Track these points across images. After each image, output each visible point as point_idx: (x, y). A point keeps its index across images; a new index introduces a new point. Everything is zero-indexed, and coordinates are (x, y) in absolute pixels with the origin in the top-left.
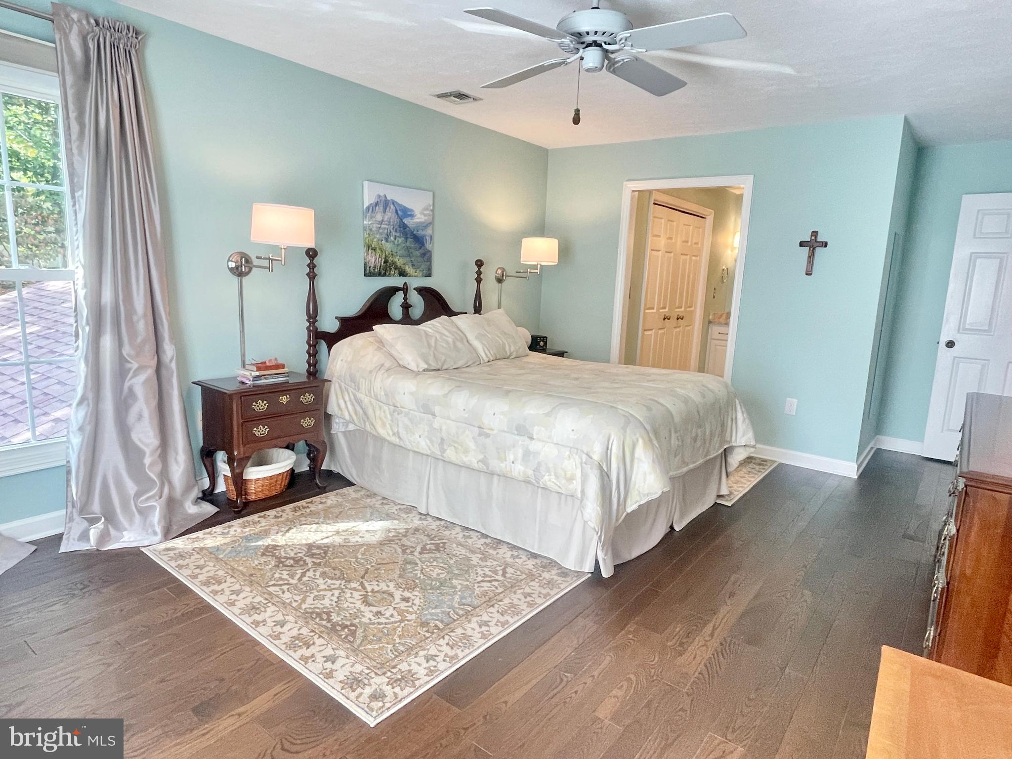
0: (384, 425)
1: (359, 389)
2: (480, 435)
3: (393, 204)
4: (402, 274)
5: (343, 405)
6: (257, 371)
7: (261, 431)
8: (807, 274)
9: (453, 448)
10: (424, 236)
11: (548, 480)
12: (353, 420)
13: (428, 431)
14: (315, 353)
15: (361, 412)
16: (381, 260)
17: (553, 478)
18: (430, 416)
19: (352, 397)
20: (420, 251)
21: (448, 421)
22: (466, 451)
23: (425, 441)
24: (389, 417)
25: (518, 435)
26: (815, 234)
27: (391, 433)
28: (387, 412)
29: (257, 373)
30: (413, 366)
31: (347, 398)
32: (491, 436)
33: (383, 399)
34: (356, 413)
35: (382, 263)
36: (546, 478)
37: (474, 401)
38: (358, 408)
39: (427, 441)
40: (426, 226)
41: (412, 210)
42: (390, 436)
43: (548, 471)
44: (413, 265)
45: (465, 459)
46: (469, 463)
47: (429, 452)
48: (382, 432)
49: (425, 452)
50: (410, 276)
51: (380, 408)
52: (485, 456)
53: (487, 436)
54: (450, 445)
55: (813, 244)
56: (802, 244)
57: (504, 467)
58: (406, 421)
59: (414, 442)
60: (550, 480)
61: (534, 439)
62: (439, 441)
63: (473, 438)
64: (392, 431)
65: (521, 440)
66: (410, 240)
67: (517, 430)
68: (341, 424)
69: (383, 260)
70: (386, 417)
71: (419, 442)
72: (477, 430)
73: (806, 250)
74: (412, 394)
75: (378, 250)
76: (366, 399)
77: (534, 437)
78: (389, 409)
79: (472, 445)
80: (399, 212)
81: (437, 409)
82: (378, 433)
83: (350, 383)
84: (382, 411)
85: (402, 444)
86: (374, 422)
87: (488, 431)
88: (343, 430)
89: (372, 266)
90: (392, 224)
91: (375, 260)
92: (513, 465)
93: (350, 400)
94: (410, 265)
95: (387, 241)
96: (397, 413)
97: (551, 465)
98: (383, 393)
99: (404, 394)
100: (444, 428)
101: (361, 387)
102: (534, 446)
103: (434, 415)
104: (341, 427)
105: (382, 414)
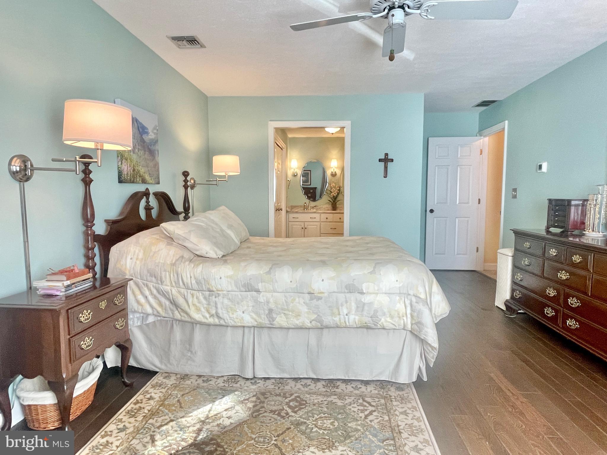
0: (198, 310)
1: (162, 282)
2: (311, 299)
3: (136, 121)
4: (144, 181)
5: (142, 300)
6: (67, 280)
7: (87, 342)
8: (384, 177)
9: (282, 315)
10: (155, 150)
11: (385, 321)
12: (158, 312)
13: (253, 306)
14: (94, 255)
15: (167, 303)
16: (131, 169)
17: (389, 319)
18: (254, 293)
19: (155, 292)
20: (153, 162)
21: (275, 294)
22: (298, 315)
23: (251, 315)
24: (204, 302)
25: (348, 293)
26: (386, 155)
27: (207, 315)
28: (201, 298)
29: (68, 282)
30: (212, 254)
31: (147, 293)
32: (323, 298)
33: (195, 286)
34: (160, 304)
35: (132, 172)
36: (383, 320)
37: (299, 273)
38: (163, 300)
39: (252, 314)
40: (155, 142)
41: (147, 129)
42: (207, 319)
43: (384, 314)
44: (150, 174)
45: (297, 322)
46: (301, 324)
47: (255, 324)
48: (197, 316)
49: (250, 325)
50: (148, 183)
51: (193, 295)
52: (318, 315)
53: (320, 298)
54: (279, 313)
55: (386, 160)
56: (380, 160)
57: (338, 320)
58: (226, 301)
59: (237, 318)
60: (386, 321)
61: (364, 293)
62: (267, 312)
63: (304, 303)
64: (209, 313)
65: (352, 297)
66: (147, 153)
67: (347, 289)
68: (136, 320)
69: (132, 169)
70: (199, 302)
71: (242, 318)
72: (307, 296)
73: (382, 164)
74: (230, 277)
75: (129, 161)
76: (173, 290)
77: (364, 292)
78: (203, 294)
79: (305, 309)
80: (140, 129)
81: (260, 286)
82: (193, 319)
83: (149, 278)
84: (195, 297)
85: (222, 322)
86: (186, 308)
87: (319, 295)
88: (139, 324)
89: (126, 173)
90: (136, 138)
91: (127, 169)
92: (347, 317)
93: (152, 294)
94: (148, 174)
95: (134, 153)
96: (214, 296)
97: (386, 310)
98: (194, 282)
99: (221, 278)
100: (271, 300)
101: (164, 279)
102: (366, 299)
103: (258, 291)
104: (136, 322)
105: (195, 300)
